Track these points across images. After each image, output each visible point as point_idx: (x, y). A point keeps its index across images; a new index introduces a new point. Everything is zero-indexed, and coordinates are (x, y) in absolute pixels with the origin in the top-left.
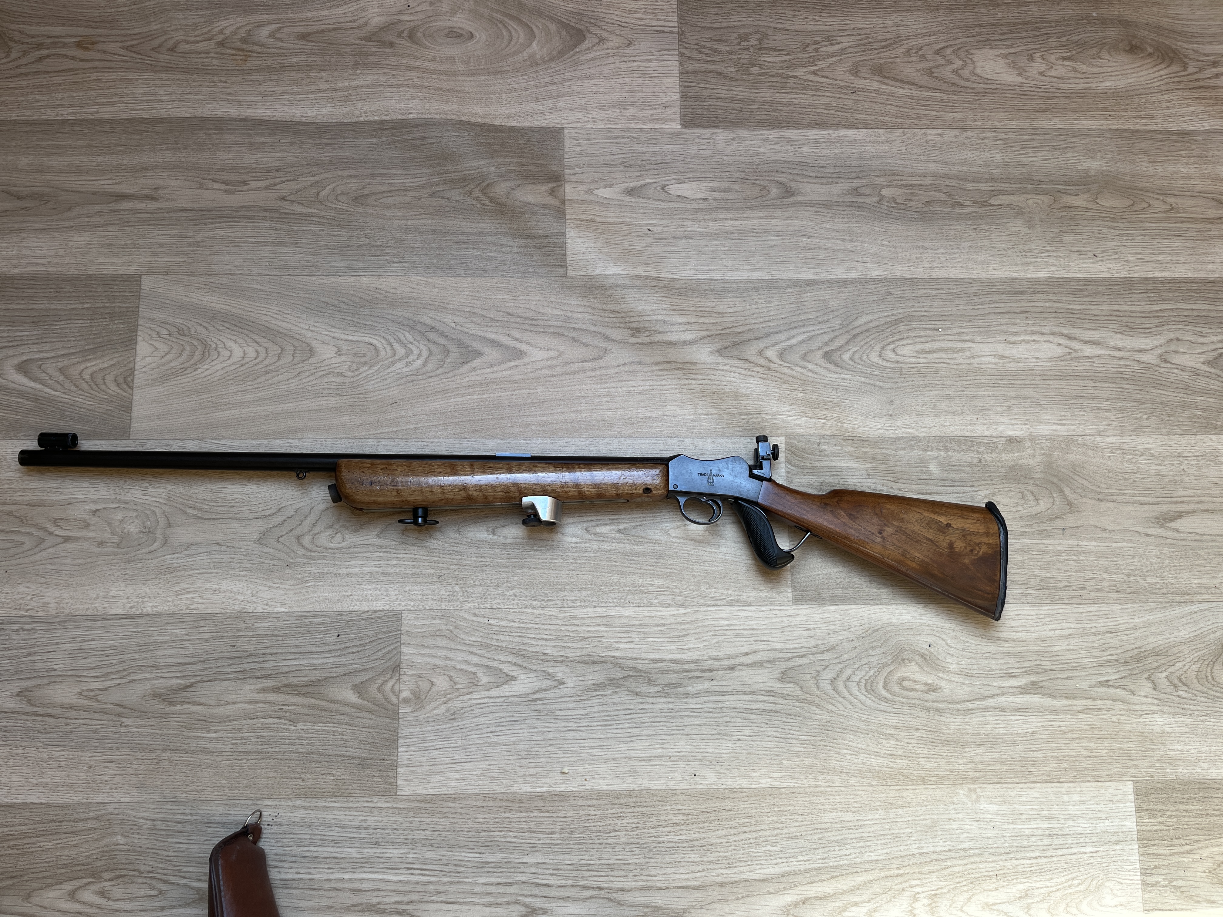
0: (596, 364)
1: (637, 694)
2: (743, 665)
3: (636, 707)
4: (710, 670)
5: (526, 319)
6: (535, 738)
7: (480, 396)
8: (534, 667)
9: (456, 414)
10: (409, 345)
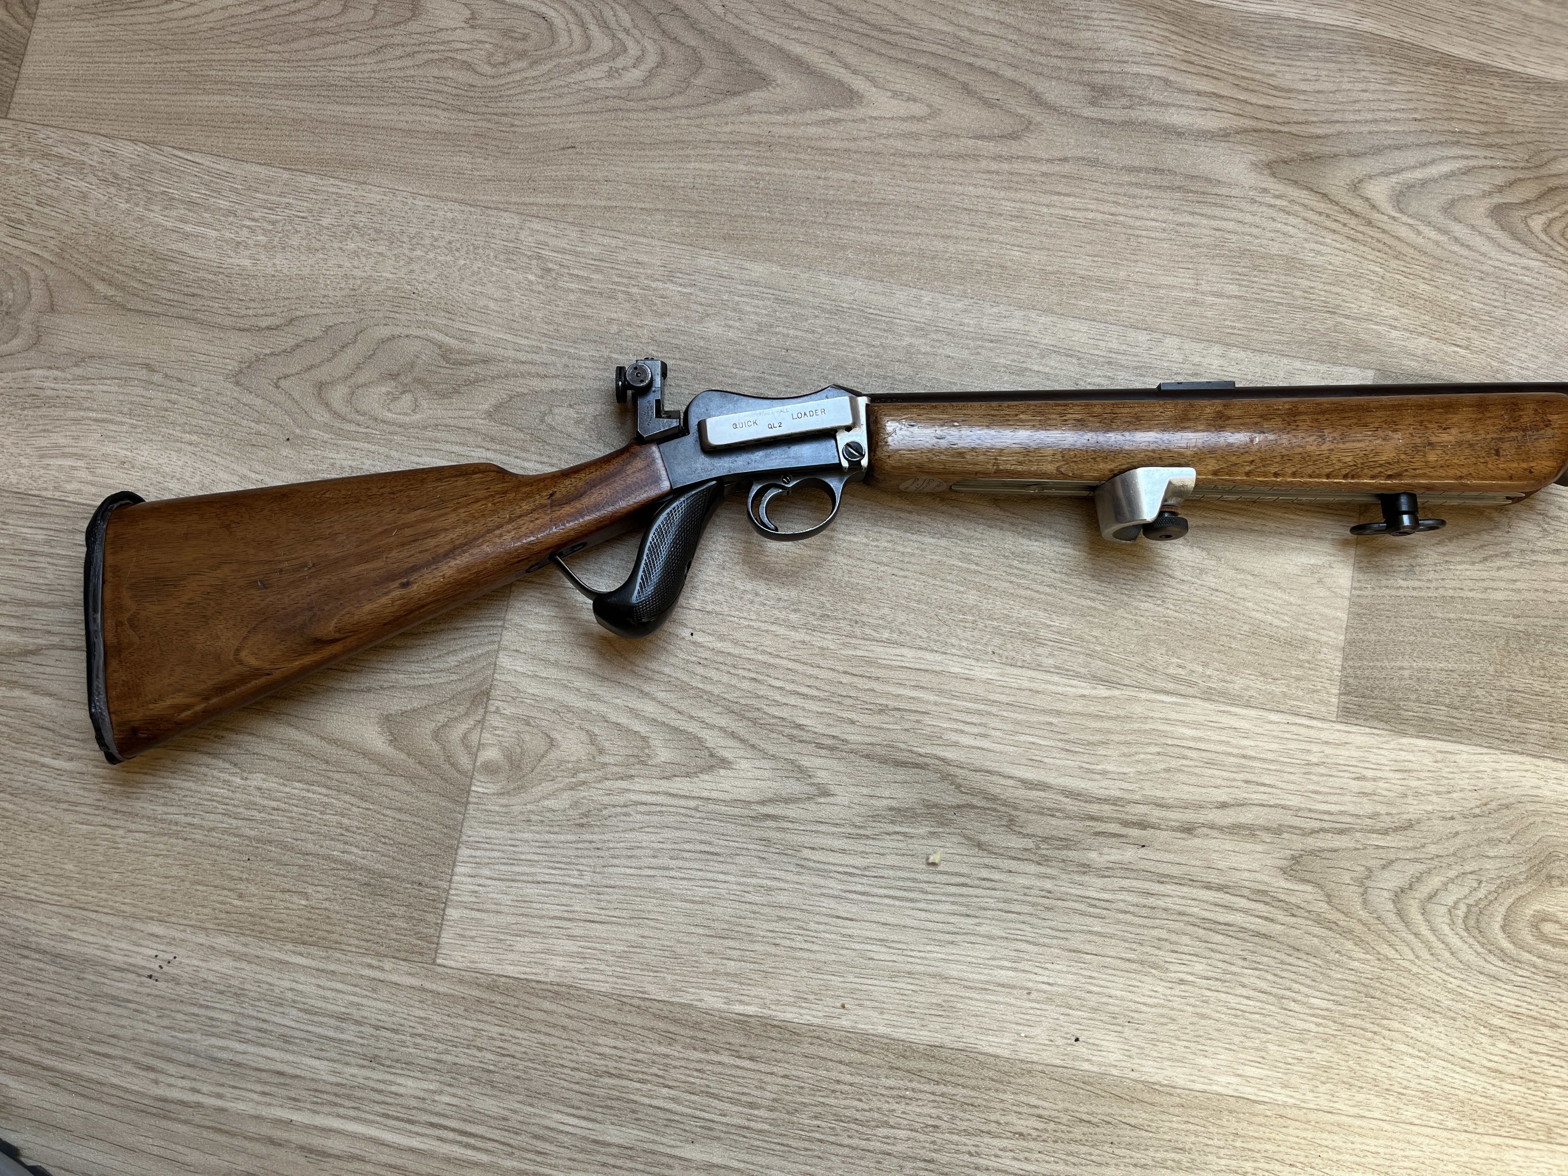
0: (1003, 148)
1: (980, 845)
2: (1212, 827)
3: (975, 872)
4: (1143, 825)
5: (874, 26)
6: (749, 898)
7: (749, 168)
8: (772, 749)
9: (695, 195)
10: (622, 35)
